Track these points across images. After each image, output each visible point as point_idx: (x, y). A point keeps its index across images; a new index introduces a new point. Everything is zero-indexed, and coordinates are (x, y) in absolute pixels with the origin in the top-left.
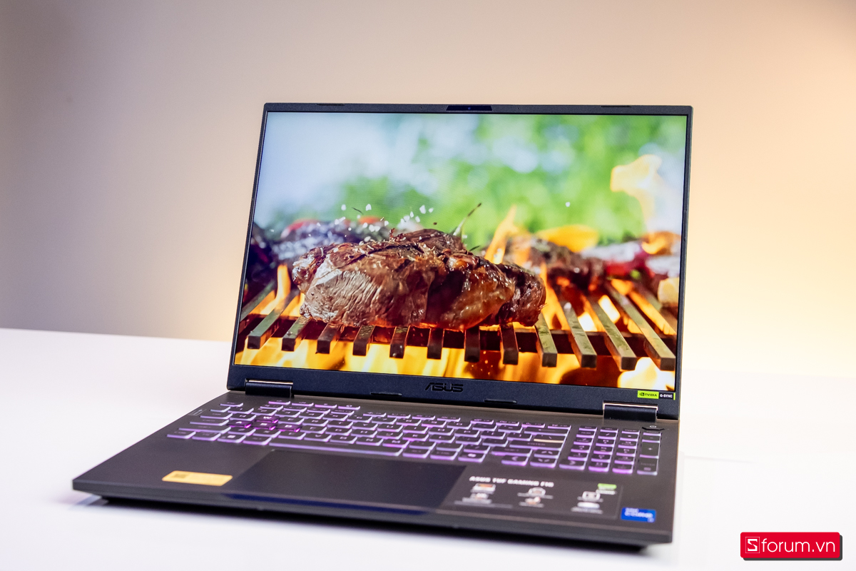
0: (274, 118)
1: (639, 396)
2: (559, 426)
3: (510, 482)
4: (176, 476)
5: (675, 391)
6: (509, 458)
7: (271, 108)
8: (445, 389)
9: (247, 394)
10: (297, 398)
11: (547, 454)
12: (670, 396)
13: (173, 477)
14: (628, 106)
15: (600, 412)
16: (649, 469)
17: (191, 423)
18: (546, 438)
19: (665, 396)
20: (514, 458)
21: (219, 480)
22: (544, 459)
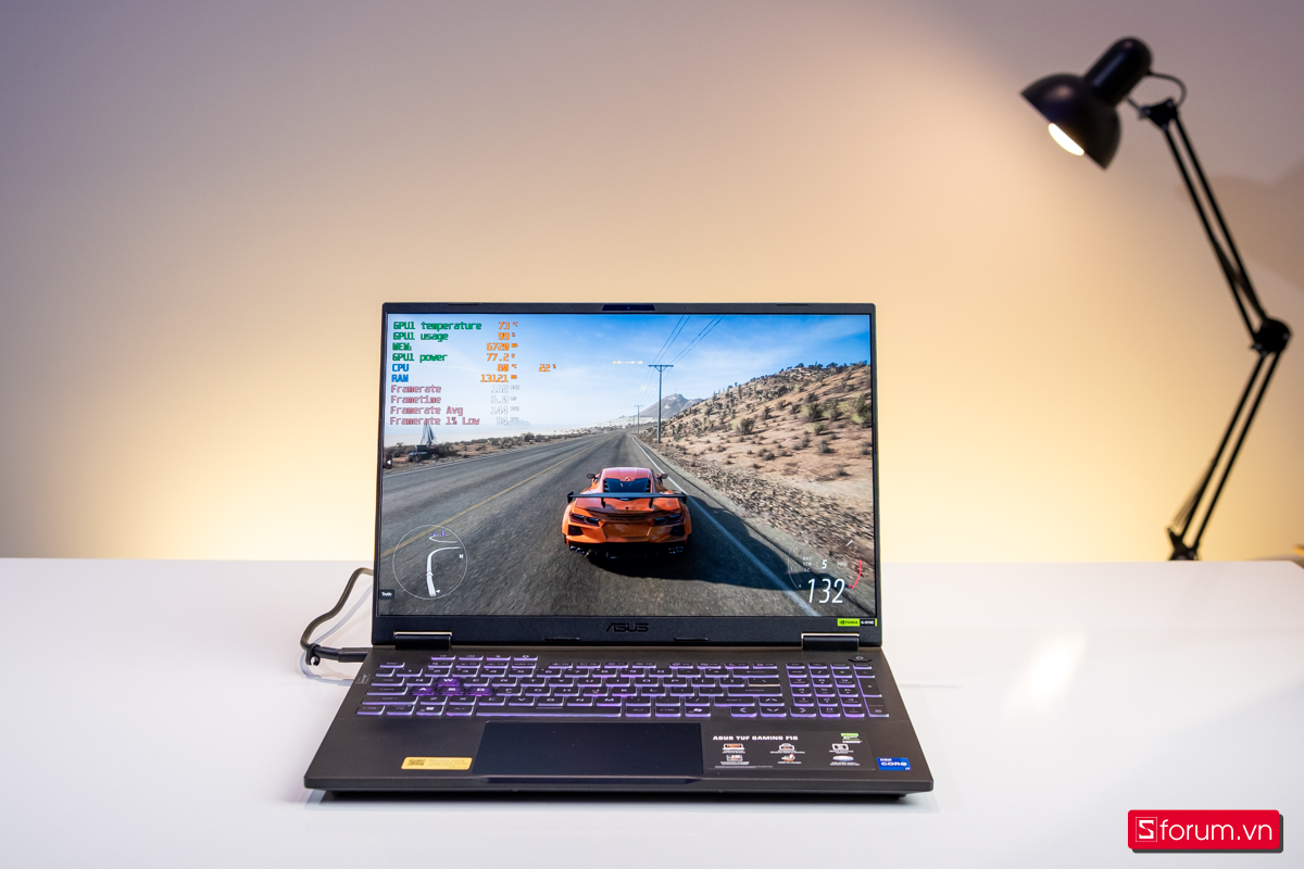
0: (393, 318)
1: (839, 625)
2: (764, 665)
3: (754, 738)
4: (412, 763)
5: (876, 617)
6: (737, 710)
7: (390, 308)
8: (628, 629)
9: (397, 648)
10: (456, 650)
11: (771, 702)
12: (872, 622)
13: (409, 764)
14: (806, 305)
15: (798, 644)
16: (880, 711)
17: (369, 694)
18: (759, 681)
19: (867, 622)
20: (742, 710)
21: (464, 763)
22: (773, 708)
